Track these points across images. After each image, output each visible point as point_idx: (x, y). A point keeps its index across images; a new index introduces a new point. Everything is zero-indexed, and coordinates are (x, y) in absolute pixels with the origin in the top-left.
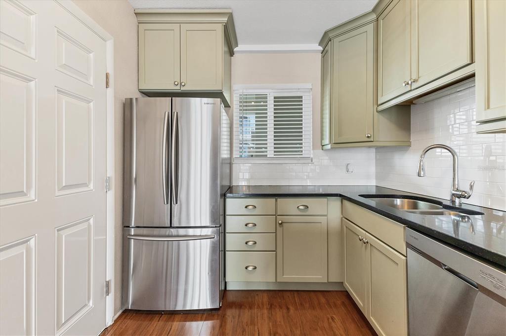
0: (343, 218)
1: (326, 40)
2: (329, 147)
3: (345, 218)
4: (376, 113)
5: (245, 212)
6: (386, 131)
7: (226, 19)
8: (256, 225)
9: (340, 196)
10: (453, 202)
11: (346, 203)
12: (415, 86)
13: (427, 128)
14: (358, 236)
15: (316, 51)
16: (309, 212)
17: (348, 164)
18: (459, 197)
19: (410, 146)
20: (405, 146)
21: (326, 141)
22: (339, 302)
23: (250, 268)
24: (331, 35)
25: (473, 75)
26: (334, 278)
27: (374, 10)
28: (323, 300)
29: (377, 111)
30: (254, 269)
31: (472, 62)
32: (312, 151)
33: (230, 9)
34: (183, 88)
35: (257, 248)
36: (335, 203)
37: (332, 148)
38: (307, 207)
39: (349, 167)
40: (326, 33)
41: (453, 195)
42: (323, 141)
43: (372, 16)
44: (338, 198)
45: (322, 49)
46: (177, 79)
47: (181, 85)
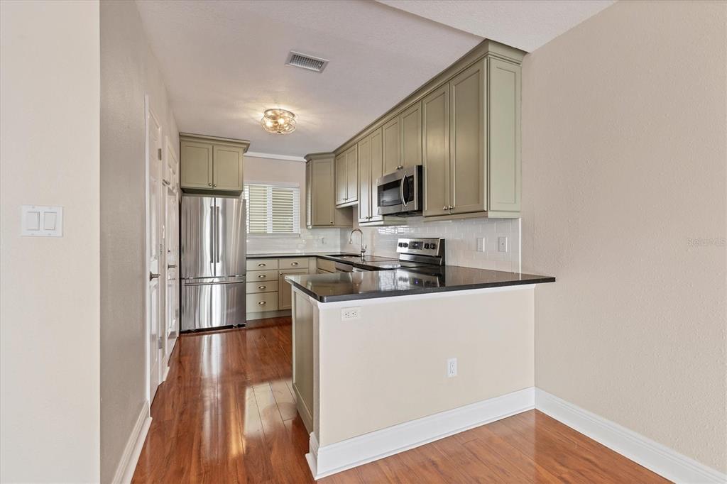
1: (309, 158)
2: (310, 227)
3: (319, 268)
5: (258, 268)
6: (340, 218)
7: (245, 147)
8: (265, 276)
9: (316, 256)
11: (319, 260)
12: (347, 201)
15: (303, 162)
16: (299, 266)
17: (323, 238)
19: (352, 228)
20: (350, 228)
21: (309, 223)
23: (262, 303)
24: (312, 157)
27: (334, 152)
29: (336, 208)
30: (265, 303)
32: (299, 230)
33: (248, 141)
35: (267, 290)
36: (313, 260)
37: (312, 228)
38: (296, 263)
39: (324, 240)
40: (309, 155)
42: (306, 223)
43: (334, 155)
44: (315, 258)
45: (306, 161)
46: (211, 182)
47: (213, 186)
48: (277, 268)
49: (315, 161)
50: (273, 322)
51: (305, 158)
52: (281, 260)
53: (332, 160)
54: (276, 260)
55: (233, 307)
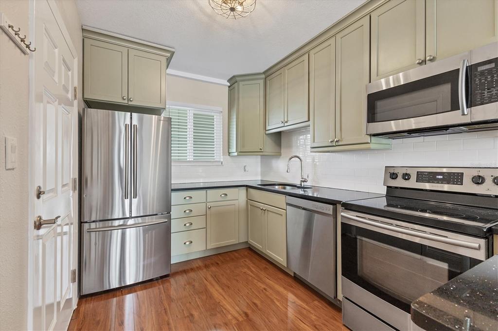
0: (248, 201)
1: (234, 81)
2: (236, 154)
3: (249, 199)
4: (265, 135)
5: (184, 202)
6: (269, 146)
7: (169, 55)
8: (192, 211)
9: (247, 186)
10: (301, 185)
11: (251, 190)
12: (286, 124)
13: (289, 146)
14: (260, 208)
15: (225, 85)
16: (228, 198)
17: (245, 166)
18: (304, 181)
19: (281, 155)
20: (278, 155)
21: (233, 149)
22: (246, 253)
23: (188, 243)
24: (238, 79)
25: (309, 126)
26: (242, 240)
27: (264, 73)
28: (237, 255)
29: (265, 134)
30: (190, 243)
31: (309, 120)
32: (222, 157)
33: (174, 48)
34: (130, 103)
35: (193, 227)
36: (243, 191)
37: (238, 155)
38: (226, 195)
39: (246, 168)
40: (234, 77)
41: (301, 181)
42: (230, 150)
43: (263, 76)
44: (245, 188)
45: (229, 85)
46: (125, 94)
47: (129, 100)
48: (205, 201)
49: (241, 83)
50: (200, 263)
51: (229, 81)
52: (209, 191)
53: (262, 82)
54: (204, 192)
55: (151, 257)
